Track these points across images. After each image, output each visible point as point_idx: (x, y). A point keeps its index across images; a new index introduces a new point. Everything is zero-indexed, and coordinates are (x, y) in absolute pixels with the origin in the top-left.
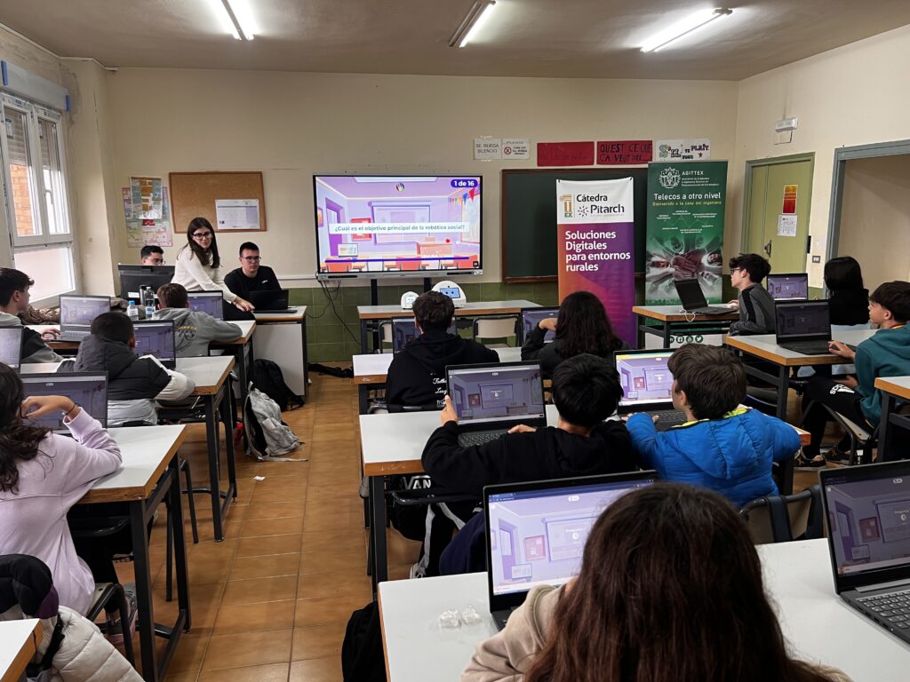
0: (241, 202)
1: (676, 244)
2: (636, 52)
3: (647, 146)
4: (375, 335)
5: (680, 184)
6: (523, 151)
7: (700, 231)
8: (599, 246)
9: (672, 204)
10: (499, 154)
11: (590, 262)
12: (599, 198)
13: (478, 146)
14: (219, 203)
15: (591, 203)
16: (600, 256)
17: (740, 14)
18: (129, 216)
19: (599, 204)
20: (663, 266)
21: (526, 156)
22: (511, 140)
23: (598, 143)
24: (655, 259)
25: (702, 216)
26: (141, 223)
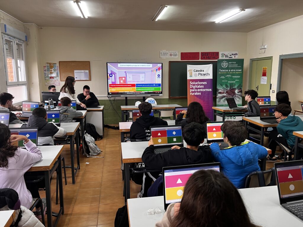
0: (83, 71)
1: (227, 86)
2: (214, 22)
3: (217, 54)
4: (127, 116)
5: (228, 66)
6: (176, 55)
7: (234, 82)
8: (201, 87)
9: (225, 73)
10: (168, 56)
11: (198, 92)
12: (201, 71)
13: (161, 53)
14: (75, 71)
15: (199, 72)
16: (201, 90)
17: (248, 11)
18: (45, 75)
19: (201, 73)
20: (222, 93)
21: (177, 57)
22: (172, 52)
23: (201, 53)
24: (220, 91)
25: (235, 77)
26: (49, 78)
